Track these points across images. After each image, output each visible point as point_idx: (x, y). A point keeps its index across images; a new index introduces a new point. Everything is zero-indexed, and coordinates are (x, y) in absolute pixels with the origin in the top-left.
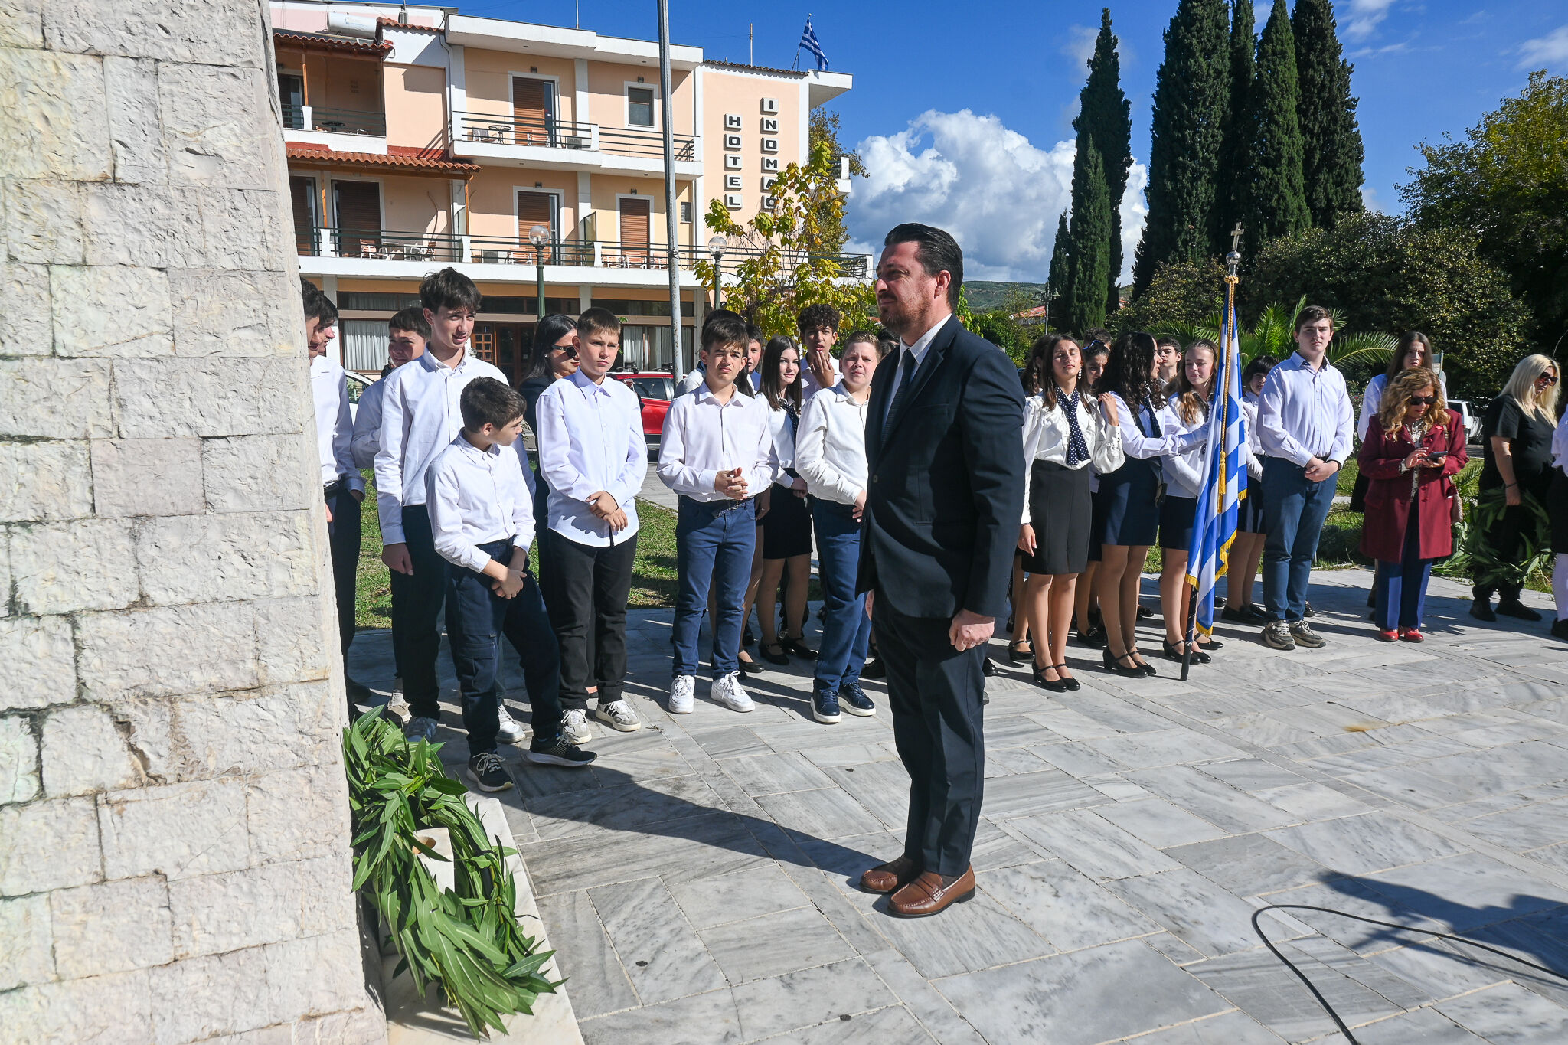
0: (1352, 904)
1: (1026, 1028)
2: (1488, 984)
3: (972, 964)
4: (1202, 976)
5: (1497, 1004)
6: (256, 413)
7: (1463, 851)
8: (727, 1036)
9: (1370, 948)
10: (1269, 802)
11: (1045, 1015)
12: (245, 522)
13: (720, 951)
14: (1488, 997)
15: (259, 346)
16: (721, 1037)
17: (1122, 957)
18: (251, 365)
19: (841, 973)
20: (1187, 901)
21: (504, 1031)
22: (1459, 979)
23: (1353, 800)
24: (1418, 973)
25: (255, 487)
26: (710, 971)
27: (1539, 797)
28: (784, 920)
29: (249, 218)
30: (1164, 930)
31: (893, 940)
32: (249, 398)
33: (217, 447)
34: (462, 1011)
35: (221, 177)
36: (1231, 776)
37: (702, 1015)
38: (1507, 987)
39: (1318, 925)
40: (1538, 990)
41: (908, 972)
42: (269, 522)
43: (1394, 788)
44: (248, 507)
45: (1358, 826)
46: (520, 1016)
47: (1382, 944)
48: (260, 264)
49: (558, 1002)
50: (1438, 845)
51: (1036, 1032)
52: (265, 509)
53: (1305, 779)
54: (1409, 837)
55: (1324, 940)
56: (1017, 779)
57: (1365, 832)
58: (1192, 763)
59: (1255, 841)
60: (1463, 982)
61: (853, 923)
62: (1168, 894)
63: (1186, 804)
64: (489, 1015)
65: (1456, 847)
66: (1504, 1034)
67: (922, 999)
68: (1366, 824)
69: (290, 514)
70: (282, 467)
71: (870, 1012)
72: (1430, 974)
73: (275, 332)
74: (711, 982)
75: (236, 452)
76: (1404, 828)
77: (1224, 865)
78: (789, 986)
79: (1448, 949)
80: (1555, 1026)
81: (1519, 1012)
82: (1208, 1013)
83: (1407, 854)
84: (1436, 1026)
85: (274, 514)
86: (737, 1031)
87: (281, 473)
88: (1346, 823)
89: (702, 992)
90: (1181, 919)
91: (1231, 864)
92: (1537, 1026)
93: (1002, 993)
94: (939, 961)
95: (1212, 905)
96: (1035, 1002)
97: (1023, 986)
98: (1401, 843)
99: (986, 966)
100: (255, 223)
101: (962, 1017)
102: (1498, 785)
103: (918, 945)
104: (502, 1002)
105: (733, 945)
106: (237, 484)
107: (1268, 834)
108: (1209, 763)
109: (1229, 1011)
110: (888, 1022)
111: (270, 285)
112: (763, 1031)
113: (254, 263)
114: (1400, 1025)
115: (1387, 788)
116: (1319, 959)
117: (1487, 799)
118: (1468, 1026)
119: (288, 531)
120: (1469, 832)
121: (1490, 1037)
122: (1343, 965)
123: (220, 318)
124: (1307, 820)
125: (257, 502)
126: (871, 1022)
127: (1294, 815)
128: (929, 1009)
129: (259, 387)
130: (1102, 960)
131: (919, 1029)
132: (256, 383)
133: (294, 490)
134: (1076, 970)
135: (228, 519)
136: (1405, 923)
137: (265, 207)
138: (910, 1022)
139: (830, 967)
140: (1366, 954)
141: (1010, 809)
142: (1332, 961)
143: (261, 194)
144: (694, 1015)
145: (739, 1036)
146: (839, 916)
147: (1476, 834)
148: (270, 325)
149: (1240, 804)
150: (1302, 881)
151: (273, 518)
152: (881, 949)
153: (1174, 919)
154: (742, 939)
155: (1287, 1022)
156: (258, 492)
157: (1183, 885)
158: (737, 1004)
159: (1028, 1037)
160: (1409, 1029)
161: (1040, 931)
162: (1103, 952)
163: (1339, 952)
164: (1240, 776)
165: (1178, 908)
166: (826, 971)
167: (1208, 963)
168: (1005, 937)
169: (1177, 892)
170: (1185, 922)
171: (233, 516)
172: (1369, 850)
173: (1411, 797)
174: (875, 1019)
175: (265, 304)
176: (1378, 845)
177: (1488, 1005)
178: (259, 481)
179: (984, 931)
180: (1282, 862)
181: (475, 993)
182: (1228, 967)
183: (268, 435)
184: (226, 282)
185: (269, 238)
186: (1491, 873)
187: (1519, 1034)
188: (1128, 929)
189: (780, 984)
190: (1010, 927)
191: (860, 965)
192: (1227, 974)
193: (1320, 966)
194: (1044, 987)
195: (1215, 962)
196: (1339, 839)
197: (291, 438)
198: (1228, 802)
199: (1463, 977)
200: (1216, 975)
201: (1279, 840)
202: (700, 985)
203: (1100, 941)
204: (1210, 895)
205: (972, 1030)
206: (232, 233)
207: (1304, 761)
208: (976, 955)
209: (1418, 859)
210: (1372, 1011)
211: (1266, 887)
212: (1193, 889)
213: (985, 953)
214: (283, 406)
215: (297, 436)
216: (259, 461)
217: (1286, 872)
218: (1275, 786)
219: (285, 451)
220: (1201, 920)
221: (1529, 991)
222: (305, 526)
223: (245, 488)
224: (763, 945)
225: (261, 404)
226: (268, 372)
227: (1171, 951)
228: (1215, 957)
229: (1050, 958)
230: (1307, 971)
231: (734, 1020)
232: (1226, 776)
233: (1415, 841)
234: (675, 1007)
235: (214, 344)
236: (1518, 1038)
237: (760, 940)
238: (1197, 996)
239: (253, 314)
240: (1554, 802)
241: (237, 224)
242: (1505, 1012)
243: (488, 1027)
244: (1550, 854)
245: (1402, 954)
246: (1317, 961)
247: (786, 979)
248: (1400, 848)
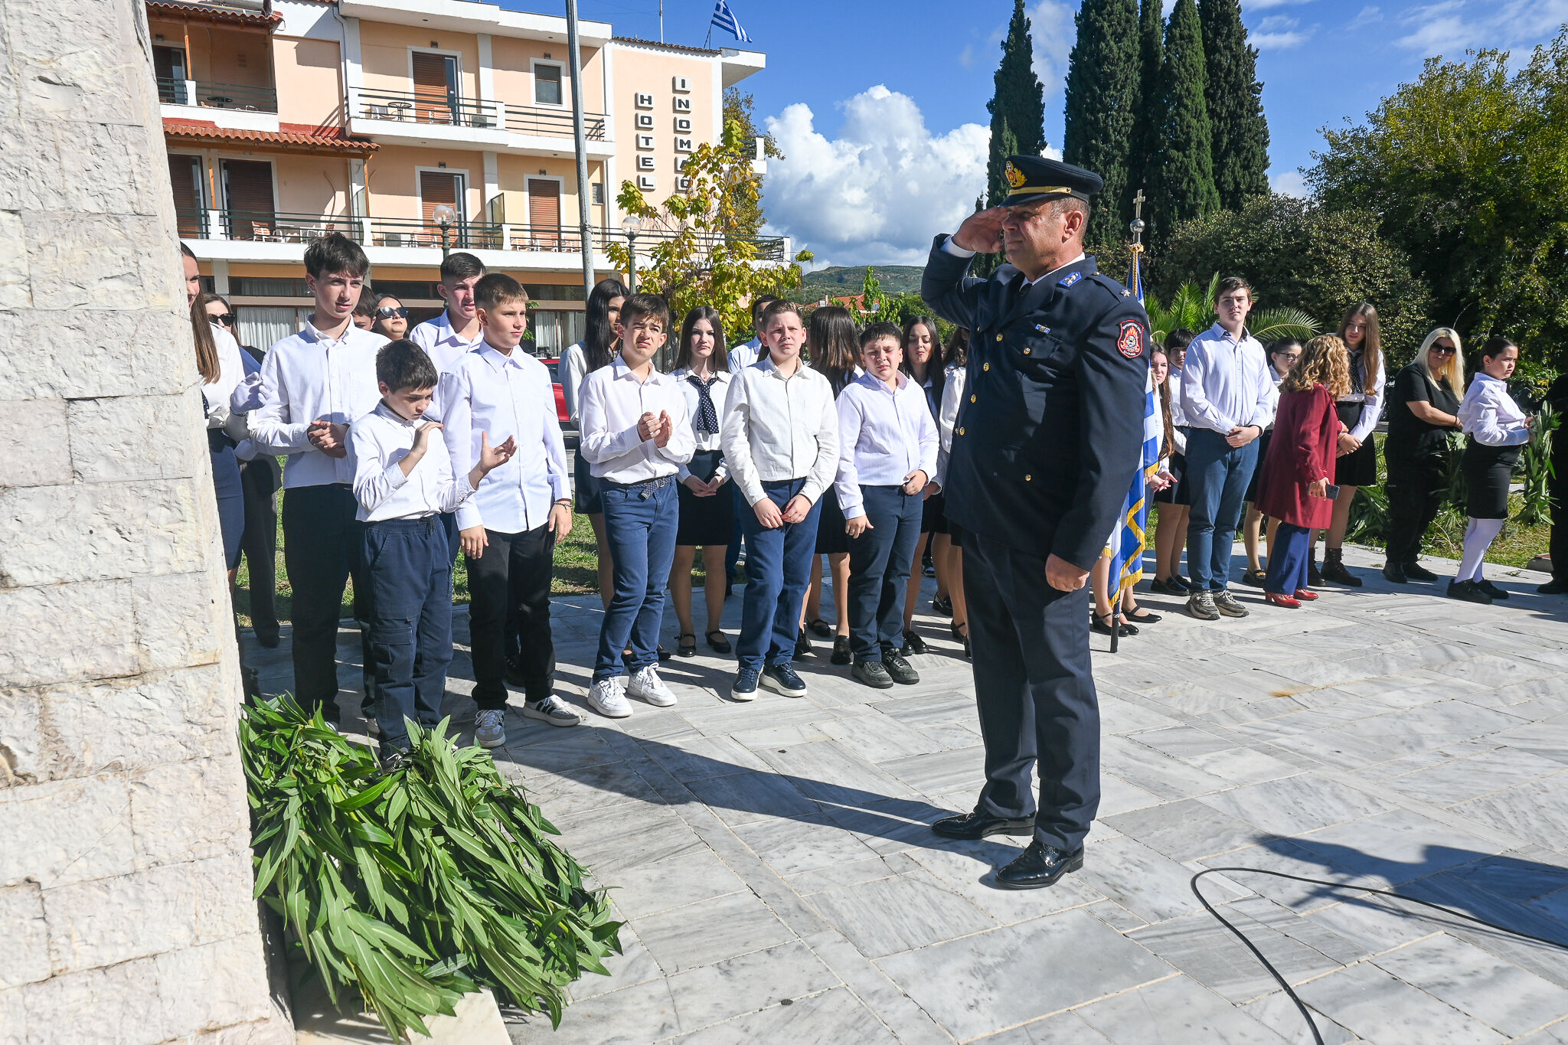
0: (1287, 865)
1: (972, 1003)
2: (1422, 936)
3: (914, 942)
4: (1145, 942)
5: (1431, 955)
6: (128, 373)
7: (1390, 808)
8: (664, 1028)
9: (1306, 906)
10: (1201, 768)
11: (990, 989)
12: (120, 492)
13: (654, 941)
14: (1422, 949)
15: (130, 298)
16: (657, 1029)
17: (1065, 926)
18: (121, 319)
19: (780, 957)
20: (1126, 868)
21: (427, 1033)
22: (1394, 933)
23: (1283, 764)
24: (1354, 929)
25: (129, 453)
26: (644, 962)
27: (1458, 753)
28: (719, 906)
29: (114, 156)
30: (1106, 898)
31: (833, 920)
32: (120, 356)
33: (84, 409)
34: (380, 1016)
35: (81, 109)
36: (1163, 744)
37: (635, 1008)
38: (1439, 938)
39: (1255, 886)
40: (1468, 940)
41: (850, 953)
42: (146, 492)
43: (1321, 749)
44: (121, 476)
45: (1289, 788)
46: (443, 1017)
47: (1319, 901)
48: (129, 207)
49: (482, 1001)
50: (1366, 804)
51: (982, 1006)
52: (142, 478)
53: (1236, 744)
54: (1338, 797)
55: (1262, 901)
56: (952, 754)
57: (1296, 793)
58: (1125, 733)
59: (1191, 807)
60: (1398, 935)
61: (791, 906)
62: (1107, 862)
63: (1121, 773)
64: (410, 1017)
65: (1384, 805)
66: (1439, 984)
67: (866, 981)
68: (1296, 786)
69: (170, 483)
70: (160, 432)
71: (812, 995)
72: (1367, 929)
73: (147, 283)
74: (644, 973)
75: (106, 415)
76: (1333, 788)
77: (1161, 832)
78: (726, 972)
79: (1381, 902)
80: (1487, 974)
81: (1453, 962)
82: (1153, 979)
83: (1337, 813)
84: (1374, 979)
85: (152, 483)
86: (674, 1021)
87: (158, 440)
88: (1278, 785)
89: (636, 983)
90: (1122, 886)
91: (1168, 830)
92: (1470, 975)
93: (946, 969)
94: (880, 940)
95: (1151, 871)
96: (980, 977)
97: (968, 961)
98: (1331, 803)
99: (929, 942)
100: (122, 161)
101: (906, 995)
102: (1420, 743)
103: (859, 925)
104: (424, 1003)
105: (667, 934)
106: (109, 450)
107: (1200, 799)
108: (1142, 732)
109: (1174, 975)
110: (830, 1004)
111: (141, 231)
112: (701, 1020)
113: (121, 206)
114: (1340, 981)
115: (1314, 750)
116: (1259, 919)
117: (1410, 757)
118: (1405, 978)
119: (169, 502)
120: (1394, 789)
121: (1427, 987)
122: (1282, 925)
123: (84, 267)
124: (1240, 784)
125: (133, 470)
126: (814, 1005)
127: (1226, 780)
128: (873, 989)
129: (131, 343)
130: (1045, 931)
131: (862, 1010)
132: (127, 339)
133: (174, 457)
134: (1020, 942)
135: (99, 489)
136: (1343, 880)
137: (132, 143)
138: (853, 1003)
139: (769, 952)
140: (1303, 913)
141: (947, 784)
142: (1271, 921)
143: (127, 129)
144: (628, 1008)
145: (676, 1027)
146: (776, 900)
147: (1402, 791)
148: (142, 274)
149: (1173, 770)
150: (1237, 844)
151: (151, 488)
152: (821, 931)
153: (1114, 887)
154: (676, 927)
155: (1230, 984)
156: (133, 460)
157: (1122, 853)
158: (673, 994)
159: (974, 1012)
160: (1349, 984)
161: (982, 905)
162: (1046, 923)
163: (1277, 912)
164: (1172, 744)
165: (1118, 876)
166: (765, 957)
167: (1151, 928)
168: (946, 913)
169: (1116, 860)
170: (1125, 889)
171: (106, 486)
172: (1301, 811)
173: (1338, 758)
174: (818, 1001)
175: (136, 252)
176: (1309, 806)
177: (1423, 957)
178: (134, 447)
179: (925, 908)
180: (1218, 826)
181: (395, 994)
182: (1170, 931)
183: (143, 397)
184: (90, 227)
185: (138, 178)
186: (1418, 829)
187: (1453, 983)
188: (1070, 899)
189: (717, 972)
190: (952, 902)
191: (800, 948)
192: (1168, 939)
193: (1260, 927)
194: (988, 961)
195: (1157, 928)
196: (1271, 802)
197: (169, 400)
198: (1162, 770)
199: (1396, 931)
200: (1159, 940)
201: (1213, 805)
202: (634, 976)
203: (1042, 912)
204: (1150, 863)
205: (917, 1008)
206: (95, 172)
207: (1236, 727)
208: (918, 932)
209: (1348, 817)
210: (1312, 968)
211: (1203, 851)
212: (1132, 856)
213: (927, 929)
214: (159, 365)
215: (176, 398)
216: (133, 425)
217: (1223, 835)
218: (1207, 752)
219: (163, 415)
220: (1141, 886)
221: (1461, 940)
222: (188, 496)
223: (117, 454)
224: (699, 932)
225: (134, 362)
226: (141, 327)
227: (1114, 918)
228: (1157, 922)
229: (993, 932)
230: (1249, 931)
231: (670, 1011)
232: (1159, 744)
233: (1344, 801)
234: (608, 1000)
235: (78, 295)
236: (1454, 987)
237: (696, 928)
238: (1141, 962)
239: (121, 262)
240: (1473, 758)
241: (101, 162)
242: (1439, 963)
243: (409, 1031)
244: (1473, 808)
245: (1338, 911)
246: (1257, 922)
247: (724, 965)
248: (1331, 808)
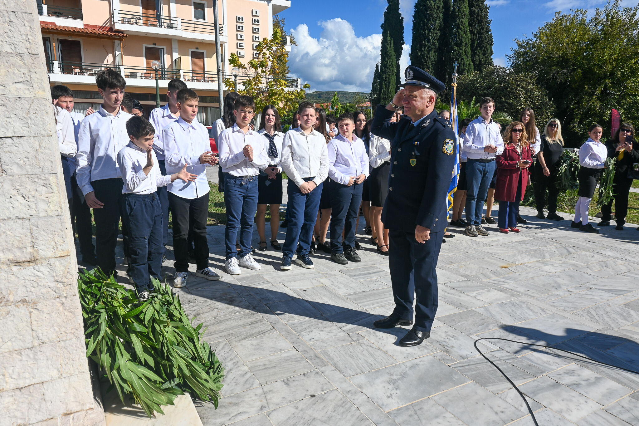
0: (512, 336)
1: (389, 395)
2: (566, 365)
3: (364, 370)
4: (457, 369)
5: (570, 373)
6: (27, 126)
7: (550, 313)
8: (262, 408)
9: (520, 353)
10: (475, 297)
11: (396, 389)
12: (24, 180)
13: (256, 371)
14: (567, 370)
15: (27, 92)
16: (259, 408)
17: (425, 363)
18: (23, 101)
19: (309, 377)
20: (448, 338)
21: (163, 413)
22: (555, 364)
23: (507, 295)
24: (539, 362)
25: (28, 162)
26: (252, 380)
27: (575, 291)
28: (282, 356)
29: (19, 27)
30: (440, 351)
31: (330, 361)
32: (23, 118)
33: (7, 142)
34: (142, 406)
35: (3, 4)
36: (459, 287)
37: (249, 399)
38: (573, 366)
39: (499, 345)
40: (584, 366)
41: (338, 375)
42: (36, 180)
43: (521, 289)
44: (24, 172)
45: (510, 305)
46: (169, 406)
47: (525, 351)
48: (26, 50)
49: (185, 398)
50: (540, 311)
51: (393, 396)
52: (34, 173)
53: (488, 287)
54: (529, 309)
55: (502, 351)
56: (375, 292)
57: (513, 307)
58: (444, 283)
59: (472, 313)
60: (557, 364)
61: (312, 355)
62: (440, 336)
63: (443, 299)
64: (155, 406)
65: (548, 312)
66: (574, 384)
67: (346, 386)
68: (513, 304)
69: (47, 176)
70: (42, 153)
71: (323, 393)
72: (544, 362)
73: (35, 85)
74: (253, 384)
75: (17, 145)
76: (527, 305)
77: (461, 323)
78: (287, 384)
79: (549, 351)
80: (593, 380)
81: (579, 375)
82: (461, 384)
83: (530, 315)
84: (549, 383)
85: (38, 176)
86: (266, 405)
87: (41, 156)
88: (505, 304)
89: (249, 389)
90: (446, 346)
91: (463, 322)
92: (586, 380)
93: (378, 381)
94: (350, 369)
95: (458, 339)
96: (392, 384)
97: (386, 377)
98: (527, 311)
99: (370, 370)
100: (22, 29)
101: (362, 392)
102: (560, 287)
103: (341, 363)
104: (161, 400)
105: (261, 368)
106: (18, 161)
107: (476, 310)
108: (450, 282)
109: (470, 382)
110: (331, 396)
111: (32, 61)
112: (278, 404)
113: (22, 50)
114: (536, 383)
115: (519, 290)
116: (502, 359)
117: (556, 293)
118: (561, 382)
119: (46, 184)
120: (551, 305)
121: (570, 386)
122: (511, 361)
123: (5, 77)
124: (490, 304)
125: (30, 170)
126: (324, 397)
127: (485, 302)
128: (348, 390)
129: (28, 112)
130: (417, 365)
131: (344, 399)
132: (26, 111)
133: (48, 164)
134: (407, 369)
135: (14, 178)
136: (533, 343)
137: (27, 21)
138: (341, 396)
139: (304, 375)
140: (519, 356)
141: (373, 304)
142: (507, 360)
143: (24, 15)
144: (246, 399)
145: (267, 407)
146: (306, 353)
147: (554, 306)
148: (32, 81)
149: (464, 298)
150: (491, 328)
151: (38, 178)
152: (325, 366)
153: (443, 346)
154: (265, 365)
155: (492, 385)
156: (30, 165)
157: (445, 332)
158: (265, 393)
159: (390, 399)
160: (539, 385)
161: (391, 354)
162: (417, 361)
163: (509, 356)
164: (463, 287)
165: (445, 342)
166: (303, 377)
167: (459, 363)
168: (376, 357)
169: (444, 335)
170: (448, 347)
171: (17, 177)
172: (515, 314)
173: (528, 293)
174: (326, 395)
175: (30, 71)
176: (518, 312)
177: (567, 373)
178: (30, 159)
179: (368, 356)
180: (483, 321)
181: (149, 397)
182: (467, 364)
183: (34, 137)
184: (8, 59)
185: (30, 37)
186: (561, 321)
187: (580, 384)
188: (426, 351)
189: (283, 383)
190: (378, 353)
191: (317, 373)
192: (467, 367)
193: (503, 362)
194: (395, 377)
195: (462, 363)
196: (503, 311)
197: (46, 138)
198: (459, 298)
199: (556, 363)
200: (463, 368)
201: (481, 312)
202: (248, 386)
203: (415, 356)
204: (457, 336)
205: (367, 398)
206: (10, 34)
207: (487, 280)
208: (365, 365)
209: (534, 317)
210: (524, 379)
211: (478, 331)
212: (449, 333)
213: (369, 364)
214: (41, 123)
215: (49, 138)
216: (29, 150)
217: (485, 324)
218: (476, 291)
219: (43, 145)
220: (454, 345)
221: (582, 366)
222: (55, 182)
223: (22, 163)
224: (274, 367)
225: (29, 121)
226: (32, 105)
227: (444, 359)
228: (462, 360)
229: (396, 365)
230: (498, 364)
231: (264, 400)
232: (457, 287)
233: (532, 310)
234: (237, 396)
235: (3, 90)
236: (580, 385)
237: (273, 365)
238: (456, 377)
239: (23, 76)
240: (580, 293)
241: (12, 29)
242: (574, 376)
243: (155, 412)
244: (582, 313)
245: (533, 355)
246: (501, 360)
247: (286, 381)
248: (527, 313)
